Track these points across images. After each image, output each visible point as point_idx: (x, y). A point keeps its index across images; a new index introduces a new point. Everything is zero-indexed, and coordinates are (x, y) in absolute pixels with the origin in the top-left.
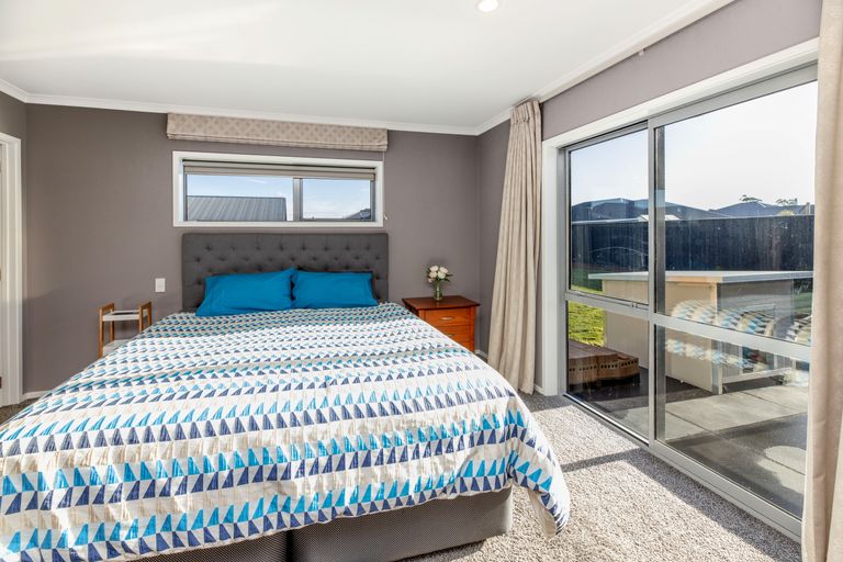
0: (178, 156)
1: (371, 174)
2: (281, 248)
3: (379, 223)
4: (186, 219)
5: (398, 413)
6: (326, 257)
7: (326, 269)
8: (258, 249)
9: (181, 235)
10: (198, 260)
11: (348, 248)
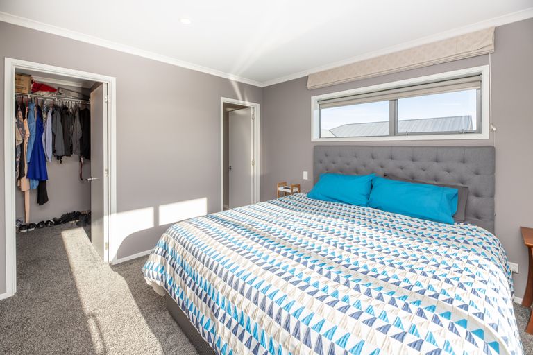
0: (314, 99)
1: (476, 79)
2: (373, 158)
3: (485, 135)
4: (320, 137)
5: (288, 330)
6: (412, 167)
7: (412, 179)
8: (356, 157)
9: (313, 147)
10: (321, 162)
11: (437, 161)
